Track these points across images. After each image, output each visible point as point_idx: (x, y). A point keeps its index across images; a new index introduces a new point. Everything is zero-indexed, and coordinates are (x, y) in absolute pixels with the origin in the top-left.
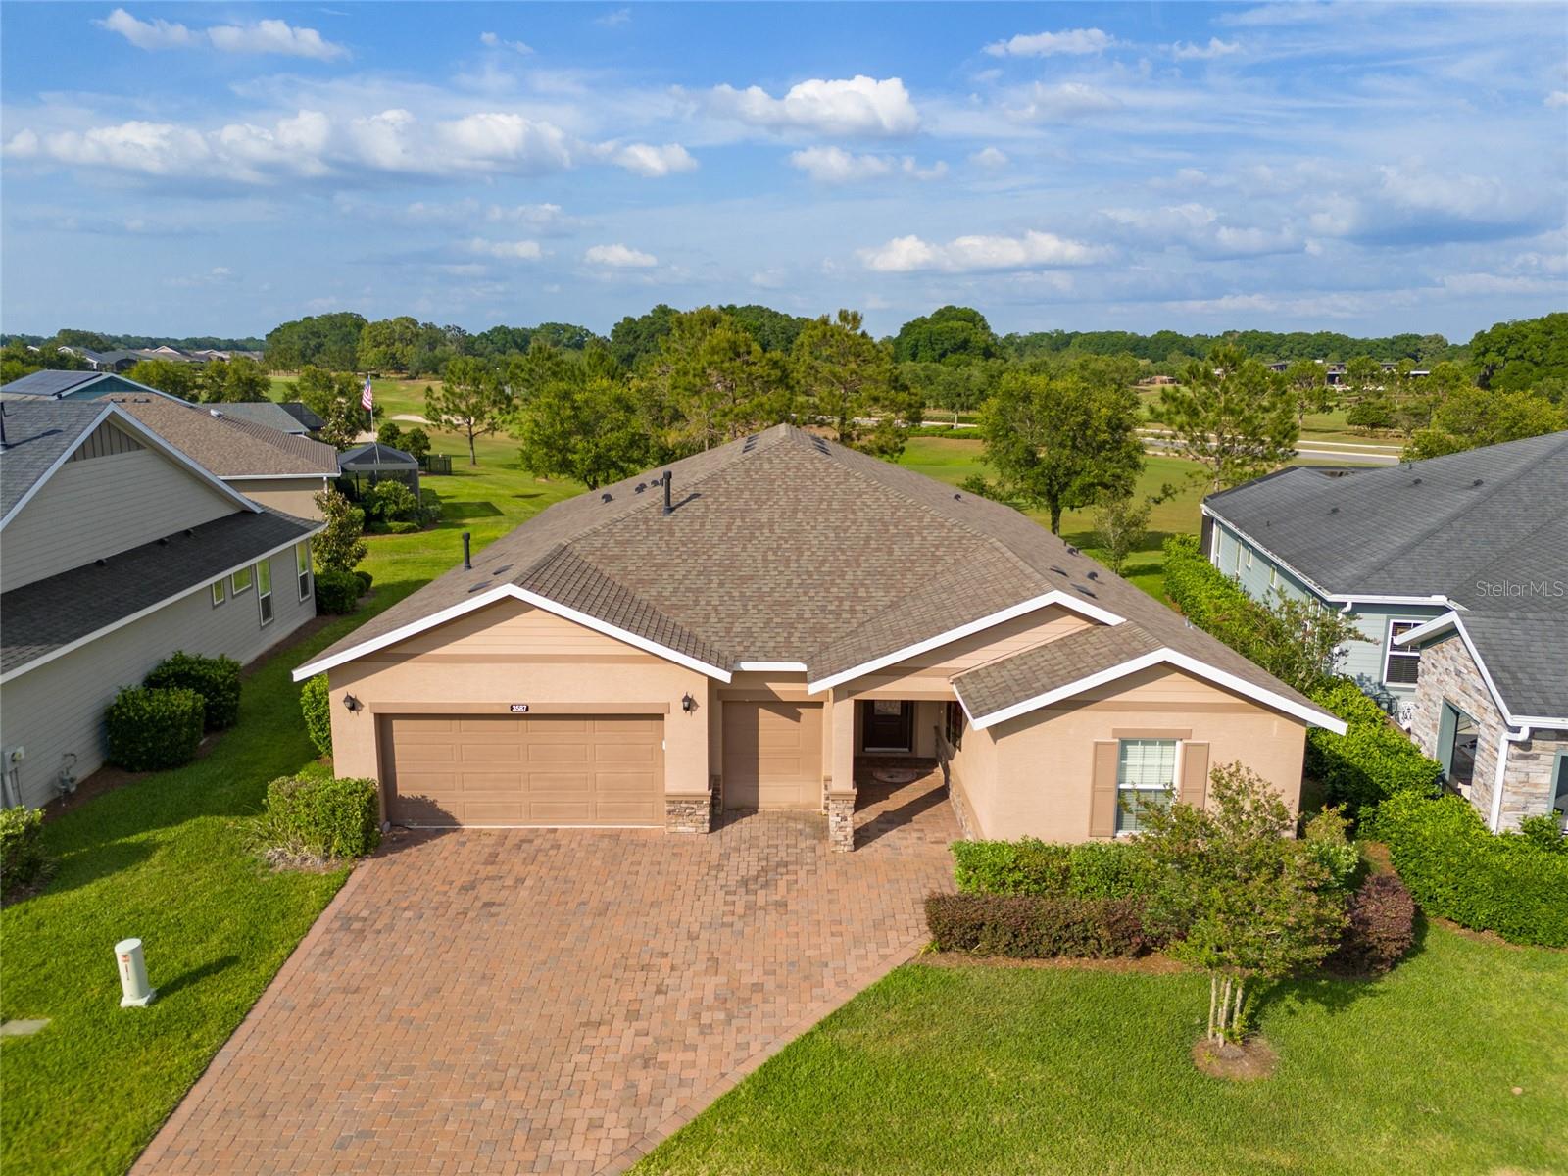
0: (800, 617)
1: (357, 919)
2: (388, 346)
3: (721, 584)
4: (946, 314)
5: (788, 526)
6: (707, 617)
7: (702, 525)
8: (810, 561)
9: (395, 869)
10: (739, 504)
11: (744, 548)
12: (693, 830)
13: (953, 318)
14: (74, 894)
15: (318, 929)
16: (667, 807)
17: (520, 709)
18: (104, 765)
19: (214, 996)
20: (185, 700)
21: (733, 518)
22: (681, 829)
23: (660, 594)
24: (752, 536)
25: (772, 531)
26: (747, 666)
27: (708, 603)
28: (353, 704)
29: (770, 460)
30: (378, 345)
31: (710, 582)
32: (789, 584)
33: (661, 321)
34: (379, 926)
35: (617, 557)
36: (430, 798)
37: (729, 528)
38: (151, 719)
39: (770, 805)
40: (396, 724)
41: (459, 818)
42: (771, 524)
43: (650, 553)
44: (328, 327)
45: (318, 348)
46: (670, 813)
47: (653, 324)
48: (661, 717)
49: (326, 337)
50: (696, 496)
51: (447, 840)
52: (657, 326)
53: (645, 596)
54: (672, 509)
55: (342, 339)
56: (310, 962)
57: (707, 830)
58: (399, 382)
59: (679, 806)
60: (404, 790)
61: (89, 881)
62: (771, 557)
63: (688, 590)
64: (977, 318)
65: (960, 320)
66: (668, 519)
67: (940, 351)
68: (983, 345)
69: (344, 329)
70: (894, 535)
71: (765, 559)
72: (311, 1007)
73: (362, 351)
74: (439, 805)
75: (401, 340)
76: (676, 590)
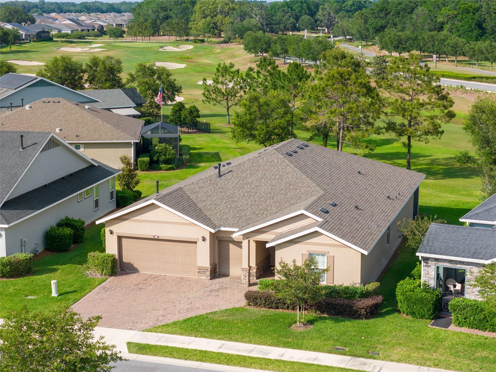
0: (245, 215)
1: (107, 288)
2: (212, 17)
3: (225, 203)
5: (257, 184)
6: (216, 213)
7: (228, 182)
8: (258, 197)
9: (119, 279)
10: (244, 175)
11: (238, 191)
12: (205, 278)
14: (39, 277)
15: (97, 289)
16: (197, 270)
17: (156, 237)
18: (45, 249)
19: (72, 297)
20: (68, 231)
21: (240, 180)
22: (202, 278)
23: (205, 205)
24: (243, 187)
25: (251, 186)
26: (223, 229)
27: (219, 209)
28: (112, 233)
29: (263, 158)
30: (205, 17)
31: (223, 202)
32: (247, 204)
34: (112, 289)
35: (197, 192)
36: (132, 263)
37: (237, 184)
38: (59, 235)
39: (234, 275)
40: (123, 240)
41: (139, 270)
42: (252, 182)
43: (207, 192)
45: (167, 17)
46: (198, 272)
48: (196, 243)
49: (171, 10)
50: (231, 171)
51: (135, 275)
53: (200, 206)
54: (221, 176)
55: (182, 12)
56: (94, 294)
57: (209, 279)
58: (217, 46)
59: (201, 270)
60: (125, 260)
61: (43, 274)
62: (246, 194)
63: (215, 204)
66: (218, 180)
70: (291, 189)
71: (243, 195)
72: (93, 301)
73: (194, 21)
74: (134, 265)
75: (222, 12)
76: (211, 204)
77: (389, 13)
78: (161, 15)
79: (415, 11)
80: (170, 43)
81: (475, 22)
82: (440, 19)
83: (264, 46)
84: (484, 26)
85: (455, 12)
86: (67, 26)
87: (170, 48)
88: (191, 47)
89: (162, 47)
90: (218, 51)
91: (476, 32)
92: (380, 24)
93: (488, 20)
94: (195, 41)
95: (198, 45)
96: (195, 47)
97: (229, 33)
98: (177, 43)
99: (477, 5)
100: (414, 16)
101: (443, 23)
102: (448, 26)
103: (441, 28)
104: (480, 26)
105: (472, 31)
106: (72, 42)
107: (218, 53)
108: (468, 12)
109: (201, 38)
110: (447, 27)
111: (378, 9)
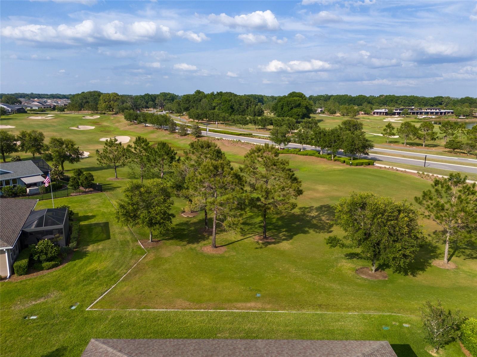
2: (109, 102)
4: (293, 94)
13: (295, 96)
30: (105, 102)
33: (198, 97)
44: (89, 95)
45: (87, 102)
47: (195, 97)
52: (196, 98)
55: (94, 100)
58: (112, 116)
64: (303, 96)
65: (297, 97)
67: (291, 107)
68: (305, 105)
69: (95, 96)
73: (100, 104)
75: (113, 100)
77: (190, 102)
78: (84, 101)
79: (202, 101)
80: (88, 114)
81: (230, 106)
83: (135, 118)
84: (234, 107)
85: (220, 101)
86: (36, 105)
87: (88, 117)
88: (99, 116)
89: (84, 117)
90: (112, 118)
91: (230, 110)
92: (186, 106)
93: (235, 105)
94: (101, 114)
95: (102, 115)
96: (101, 117)
97: (117, 110)
98: (92, 115)
100: (201, 103)
101: (215, 106)
102: (218, 108)
103: (214, 109)
104: (232, 107)
105: (228, 110)
106: (37, 114)
107: (112, 120)
108: (226, 102)
109: (103, 112)
111: (185, 100)
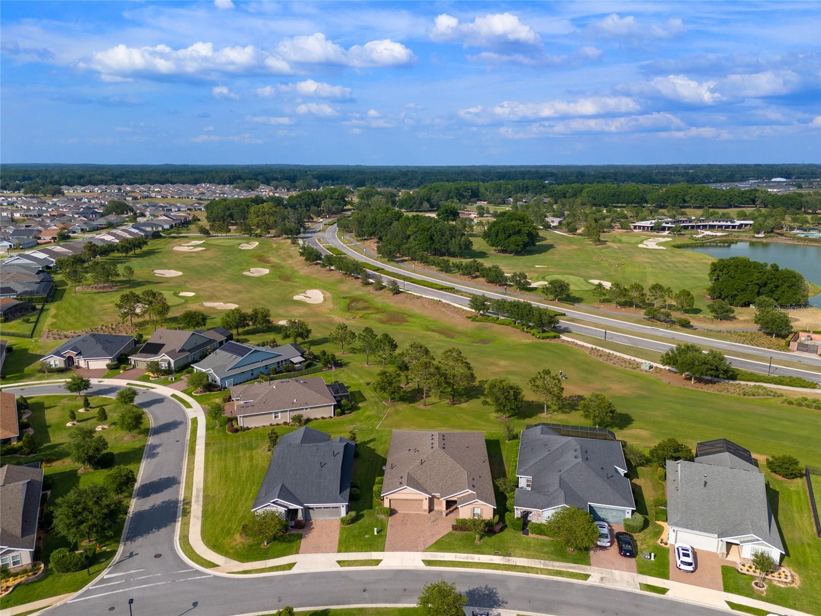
0: (439, 486)
1: (392, 524)
2: (262, 217)
3: (429, 480)
7: (426, 467)
8: (441, 475)
9: (393, 518)
10: (431, 463)
13: (514, 219)
14: (360, 521)
15: (388, 526)
16: (424, 510)
17: (407, 499)
19: (383, 533)
22: (425, 513)
24: (433, 470)
26: (432, 494)
27: (428, 483)
28: (387, 499)
29: (436, 453)
30: (258, 217)
32: (438, 480)
34: (395, 526)
35: (415, 474)
36: (395, 508)
37: (430, 468)
39: (436, 510)
40: (391, 501)
42: (436, 467)
43: (420, 473)
44: (234, 205)
48: (423, 501)
49: (233, 209)
50: (425, 461)
51: (398, 514)
53: (420, 482)
55: (241, 211)
56: (389, 530)
57: (428, 513)
60: (392, 509)
63: (425, 481)
65: (517, 220)
66: (421, 466)
67: (508, 234)
69: (241, 206)
70: (453, 470)
71: (435, 475)
73: (250, 218)
74: (397, 510)
79: (392, 225)
80: (243, 239)
81: (429, 236)
82: (408, 233)
84: (433, 238)
85: (416, 229)
87: (246, 246)
88: (257, 243)
89: (239, 244)
90: (275, 245)
92: (371, 231)
94: (257, 237)
95: (260, 240)
96: (260, 243)
98: (247, 240)
99: (429, 226)
100: (392, 228)
101: (410, 235)
103: (408, 237)
105: (427, 241)
106: (176, 238)
107: (277, 249)
108: (424, 231)
109: (259, 233)
110: (412, 238)
111: (371, 223)
